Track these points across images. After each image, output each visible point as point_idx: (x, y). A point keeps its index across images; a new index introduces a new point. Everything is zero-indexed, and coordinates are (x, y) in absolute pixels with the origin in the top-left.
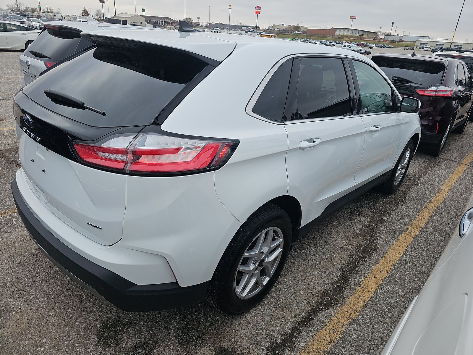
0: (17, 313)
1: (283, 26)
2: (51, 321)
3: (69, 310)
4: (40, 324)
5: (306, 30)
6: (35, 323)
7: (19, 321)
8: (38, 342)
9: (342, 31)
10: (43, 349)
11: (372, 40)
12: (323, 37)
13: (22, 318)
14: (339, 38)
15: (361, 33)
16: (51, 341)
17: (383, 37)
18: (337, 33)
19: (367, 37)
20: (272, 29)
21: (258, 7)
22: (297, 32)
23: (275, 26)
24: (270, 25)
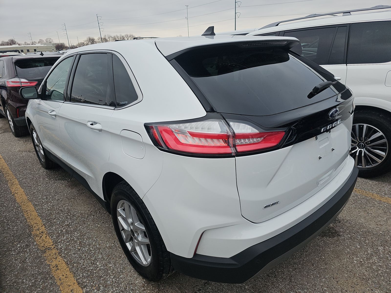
0: (346, 291)
2: (339, 265)
3: (324, 258)
4: (346, 270)
6: (346, 274)
7: (351, 285)
8: (359, 265)
10: (361, 260)
13: (348, 285)
16: (353, 258)
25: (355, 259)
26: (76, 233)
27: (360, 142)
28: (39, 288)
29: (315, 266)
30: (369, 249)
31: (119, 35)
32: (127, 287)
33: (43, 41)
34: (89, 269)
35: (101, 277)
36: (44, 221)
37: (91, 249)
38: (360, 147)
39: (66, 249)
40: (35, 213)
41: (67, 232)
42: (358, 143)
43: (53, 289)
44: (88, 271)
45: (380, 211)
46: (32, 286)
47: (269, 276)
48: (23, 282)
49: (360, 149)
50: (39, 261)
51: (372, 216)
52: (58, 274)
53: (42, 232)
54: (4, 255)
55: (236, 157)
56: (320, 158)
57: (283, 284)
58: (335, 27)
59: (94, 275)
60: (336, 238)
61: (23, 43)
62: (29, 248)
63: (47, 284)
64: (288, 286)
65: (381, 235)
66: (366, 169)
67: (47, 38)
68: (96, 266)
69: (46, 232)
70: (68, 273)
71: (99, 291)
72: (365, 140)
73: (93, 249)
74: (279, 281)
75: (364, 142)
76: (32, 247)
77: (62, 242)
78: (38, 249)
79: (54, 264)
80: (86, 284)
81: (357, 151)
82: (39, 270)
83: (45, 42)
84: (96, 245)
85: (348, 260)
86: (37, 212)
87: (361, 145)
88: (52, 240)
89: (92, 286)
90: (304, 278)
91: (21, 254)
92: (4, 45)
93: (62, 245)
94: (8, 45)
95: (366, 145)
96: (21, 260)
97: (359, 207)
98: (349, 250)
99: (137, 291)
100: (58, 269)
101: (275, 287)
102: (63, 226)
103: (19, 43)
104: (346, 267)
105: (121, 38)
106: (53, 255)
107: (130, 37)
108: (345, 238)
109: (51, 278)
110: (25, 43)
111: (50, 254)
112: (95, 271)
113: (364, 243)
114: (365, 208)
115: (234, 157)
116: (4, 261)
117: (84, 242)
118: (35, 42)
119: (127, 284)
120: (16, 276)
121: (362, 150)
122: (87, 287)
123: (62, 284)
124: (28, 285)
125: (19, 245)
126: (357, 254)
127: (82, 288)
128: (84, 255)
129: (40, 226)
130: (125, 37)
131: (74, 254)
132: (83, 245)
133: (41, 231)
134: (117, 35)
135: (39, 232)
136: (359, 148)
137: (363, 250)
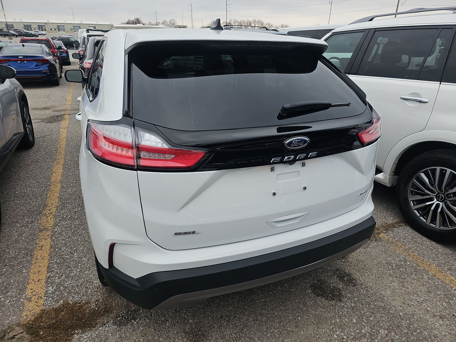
2: (312, 333)
3: (300, 319)
10: (345, 337)
25: (338, 333)
26: (77, 222)
27: (439, 192)
28: (17, 261)
29: (282, 324)
30: (366, 328)
31: (246, 20)
32: (84, 283)
33: (167, 22)
34: (65, 257)
35: (70, 267)
36: (59, 204)
37: (79, 239)
38: (439, 199)
39: (59, 234)
40: (57, 195)
41: (70, 219)
42: (437, 193)
43: (26, 265)
44: (63, 259)
45: (423, 289)
46: (13, 257)
47: (222, 318)
48: (9, 252)
49: (438, 202)
50: (32, 238)
51: (406, 291)
52: (38, 254)
53: (51, 213)
54: (11, 225)
55: (139, 171)
56: (274, 194)
57: (230, 331)
58: (438, 29)
59: (65, 264)
60: (333, 303)
61: (148, 23)
62: (33, 224)
63: (25, 259)
64: (234, 335)
65: (399, 317)
66: (440, 230)
67: (170, 19)
68: (72, 256)
69: (54, 214)
70: (46, 255)
71: (59, 279)
72: (446, 191)
73: (80, 240)
74: (229, 326)
75: (444, 193)
76: (35, 224)
77: (61, 226)
78: (39, 227)
79: (41, 244)
80: (53, 269)
81: (433, 203)
82: (27, 246)
83: (169, 23)
84: (85, 237)
85: (328, 331)
86: (59, 194)
87: (440, 197)
88: (54, 222)
89: (57, 273)
90: (259, 333)
91: (23, 228)
92: (129, 24)
93: (59, 229)
94: (133, 24)
95: (446, 198)
96: (20, 233)
97: (398, 275)
98: (338, 321)
99: (89, 290)
100: (41, 249)
101: (220, 332)
102: (71, 212)
103: (144, 22)
104: (319, 338)
105: (248, 24)
106: (45, 236)
107: (258, 22)
108: (344, 306)
109: (31, 256)
110: (150, 23)
111: (44, 234)
112: (68, 261)
113: (365, 319)
114: (404, 278)
115: (136, 170)
116: (7, 230)
117: (78, 231)
118: (159, 22)
119: (86, 281)
120: (8, 245)
121: (441, 203)
122: (52, 273)
123: (35, 263)
124: (11, 256)
125: (26, 220)
126: (344, 329)
127: (48, 272)
128: (69, 243)
129: (53, 207)
130: (252, 23)
131: (63, 240)
132: (75, 234)
133: (51, 211)
134: (243, 20)
135: (49, 212)
136: (437, 200)
137: (357, 327)
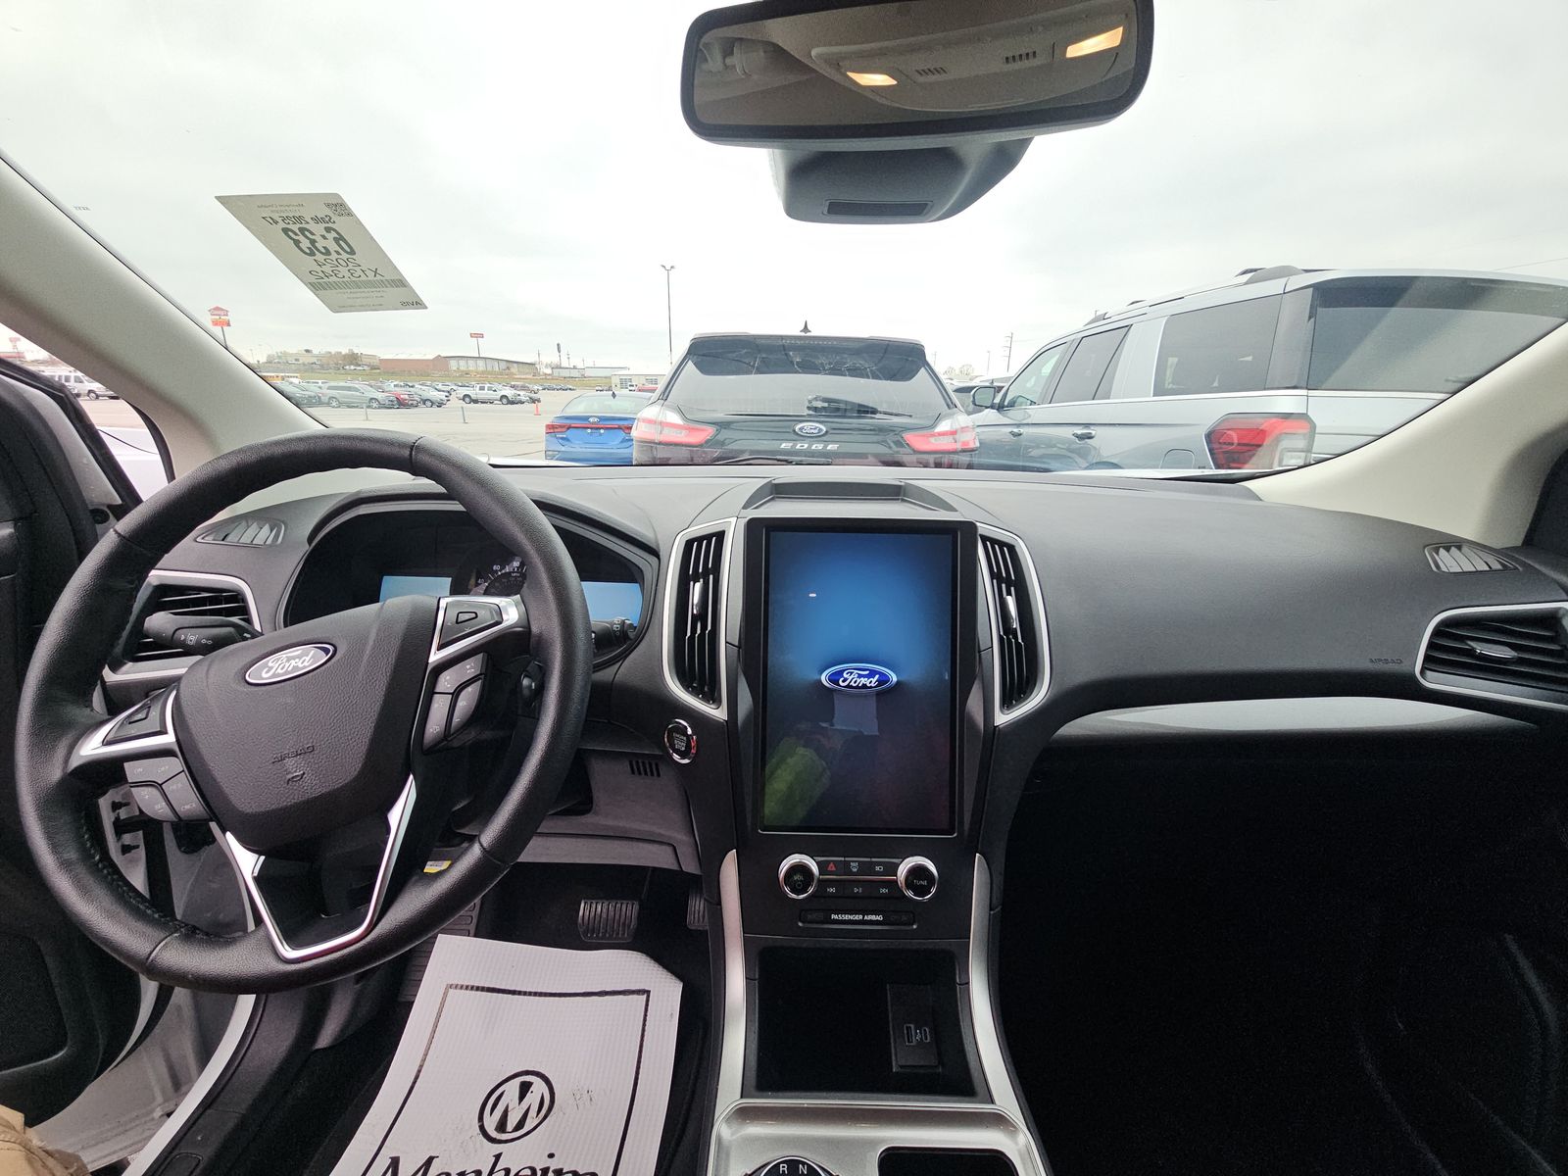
1: (309, 355)
5: (376, 362)
9: (462, 363)
11: (530, 377)
12: (422, 375)
14: (461, 376)
15: (503, 365)
17: (548, 371)
18: (453, 365)
19: (520, 373)
20: (279, 363)
21: (217, 309)
22: (352, 367)
23: (285, 354)
24: (270, 353)
